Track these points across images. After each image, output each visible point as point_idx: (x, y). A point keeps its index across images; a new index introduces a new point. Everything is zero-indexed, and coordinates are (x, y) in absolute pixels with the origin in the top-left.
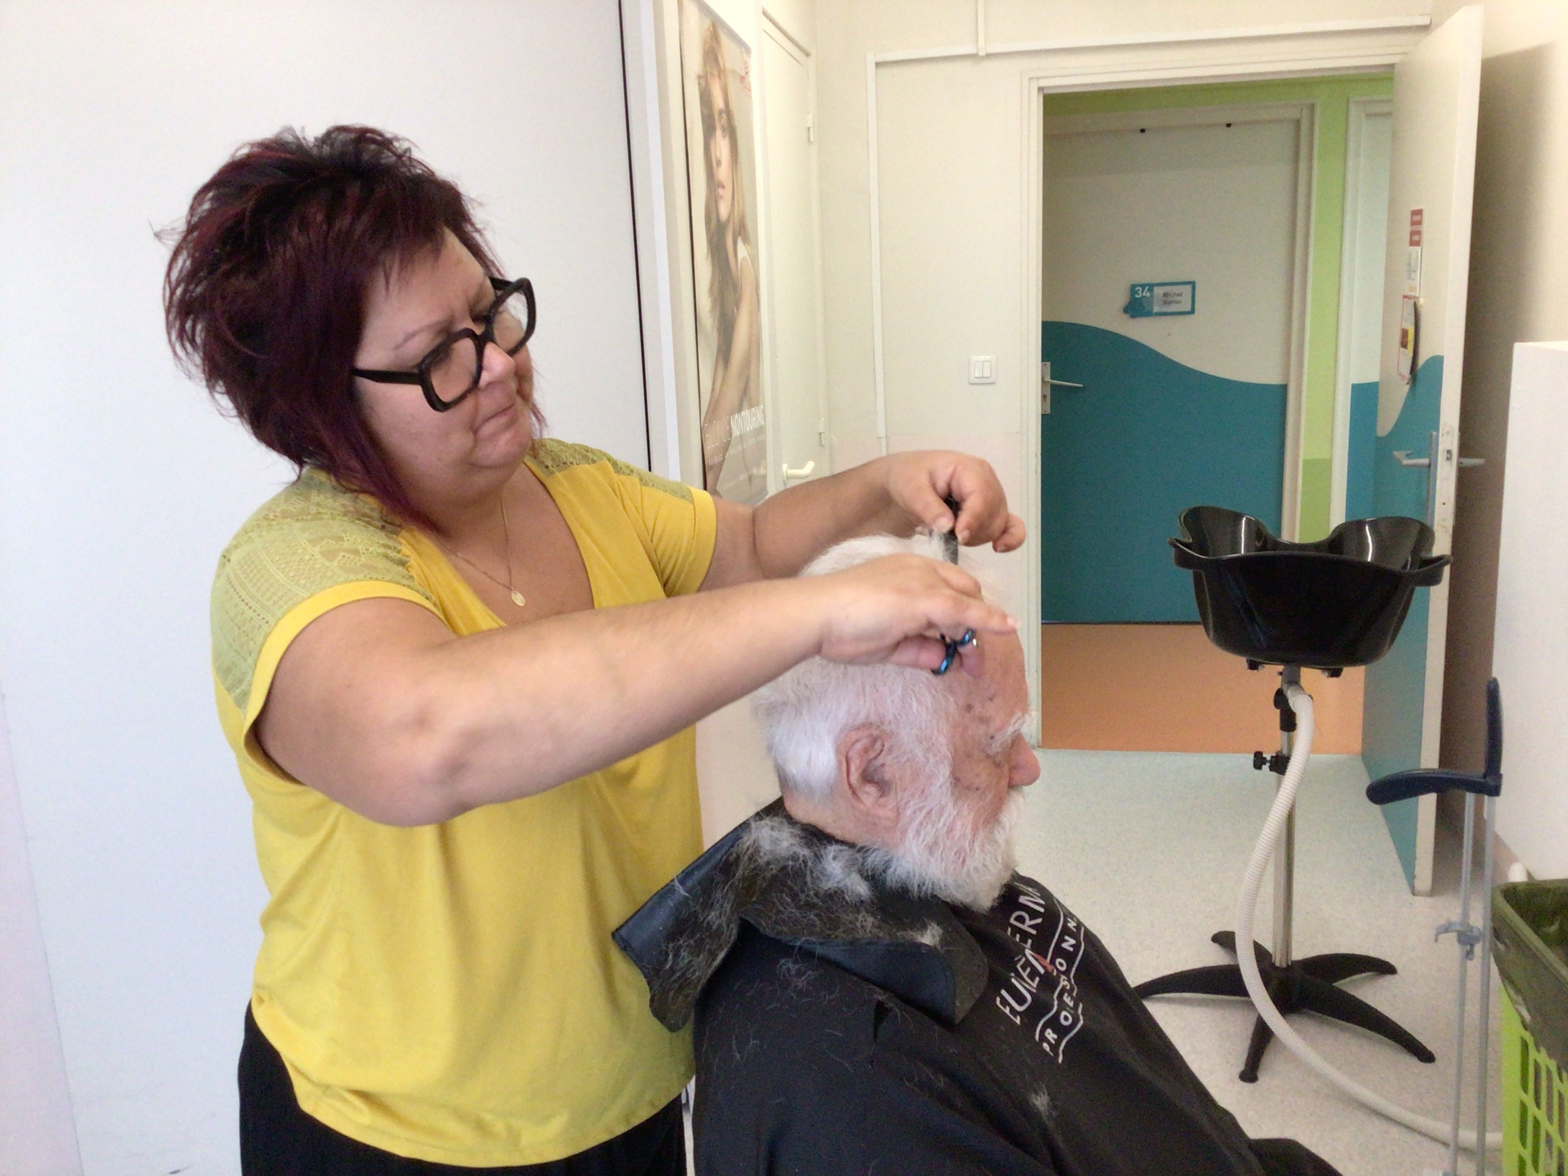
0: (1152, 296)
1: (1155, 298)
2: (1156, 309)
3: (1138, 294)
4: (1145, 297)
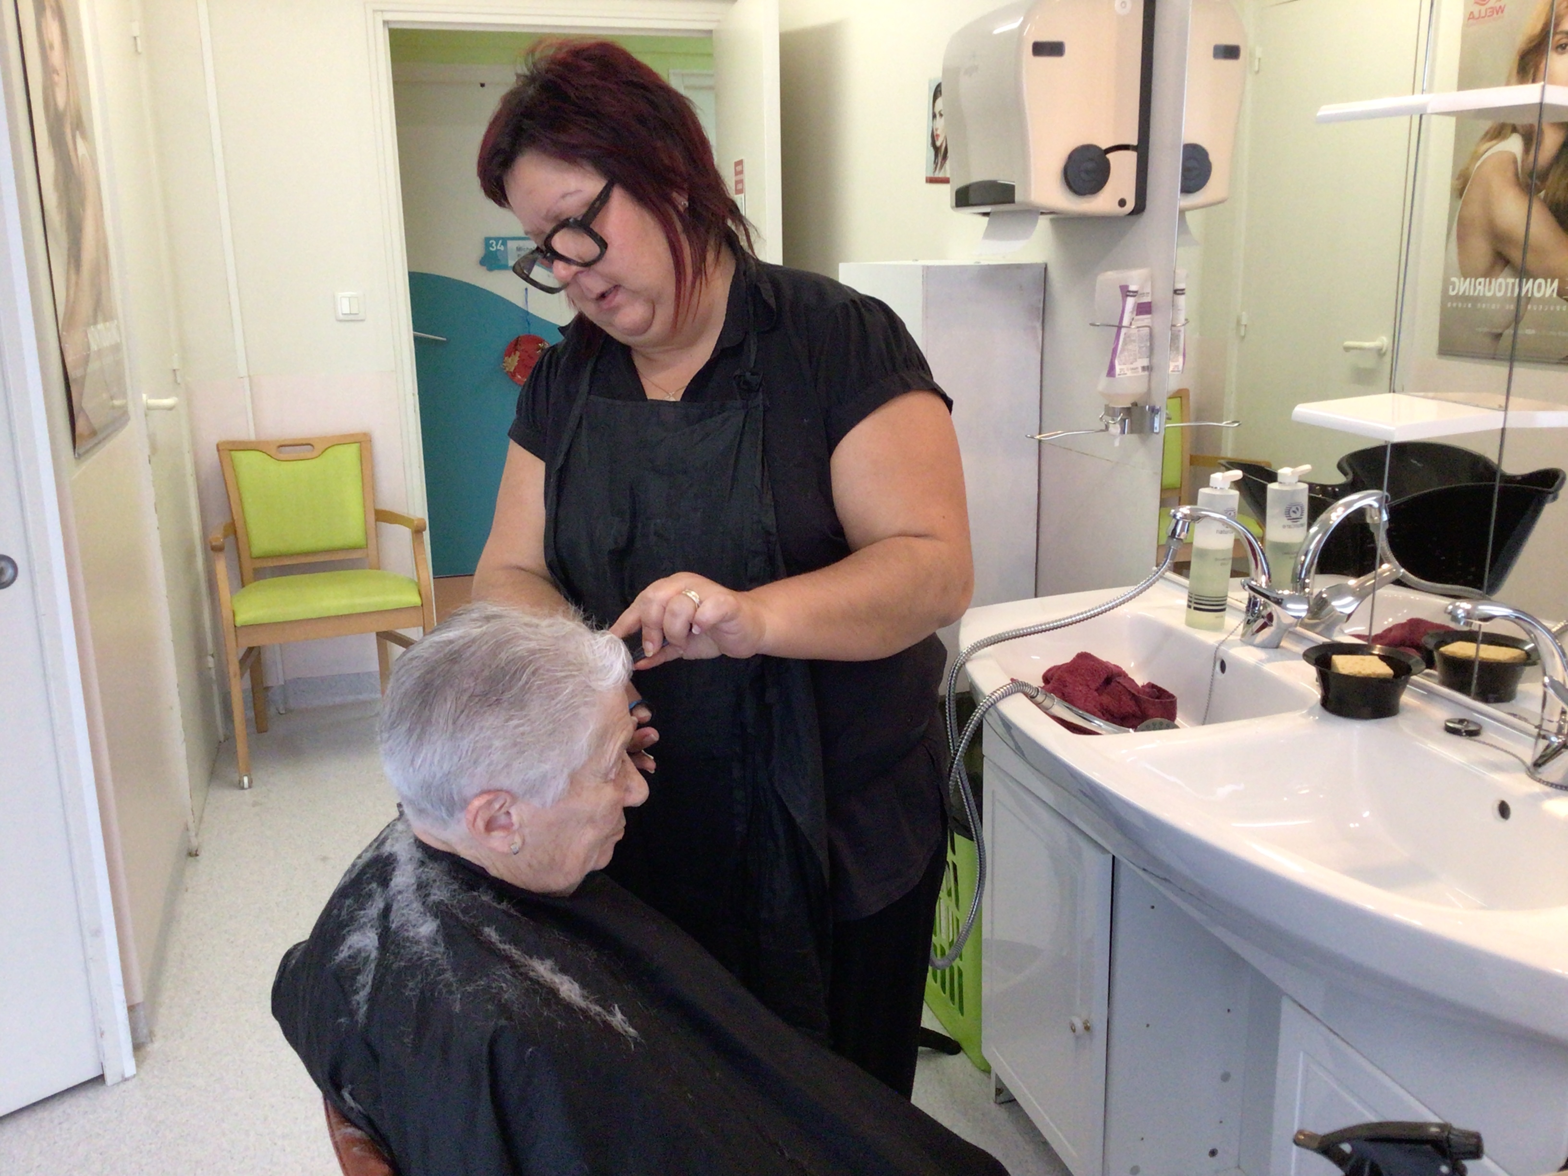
0: (506, 249)
1: (509, 252)
3: (493, 247)
4: (499, 250)
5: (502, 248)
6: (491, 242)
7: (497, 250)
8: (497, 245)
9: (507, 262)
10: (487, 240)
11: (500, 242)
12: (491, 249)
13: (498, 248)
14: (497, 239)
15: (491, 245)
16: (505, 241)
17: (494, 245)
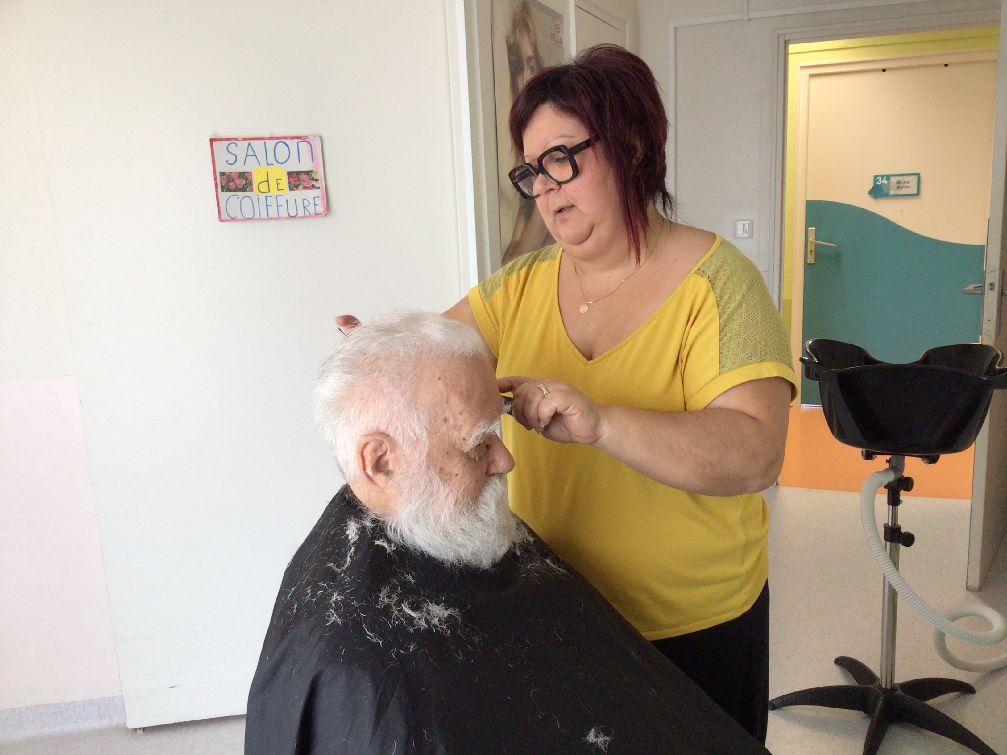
0: (889, 183)
1: (891, 184)
2: (892, 192)
3: (879, 182)
4: (884, 183)
5: (886, 182)
6: (878, 178)
7: (882, 184)
8: (882, 180)
9: (889, 192)
10: (876, 177)
11: (885, 177)
12: (878, 183)
13: (883, 182)
14: (883, 176)
15: (878, 180)
16: (888, 177)
17: (880, 180)
